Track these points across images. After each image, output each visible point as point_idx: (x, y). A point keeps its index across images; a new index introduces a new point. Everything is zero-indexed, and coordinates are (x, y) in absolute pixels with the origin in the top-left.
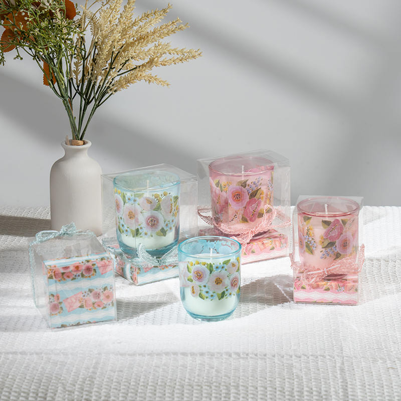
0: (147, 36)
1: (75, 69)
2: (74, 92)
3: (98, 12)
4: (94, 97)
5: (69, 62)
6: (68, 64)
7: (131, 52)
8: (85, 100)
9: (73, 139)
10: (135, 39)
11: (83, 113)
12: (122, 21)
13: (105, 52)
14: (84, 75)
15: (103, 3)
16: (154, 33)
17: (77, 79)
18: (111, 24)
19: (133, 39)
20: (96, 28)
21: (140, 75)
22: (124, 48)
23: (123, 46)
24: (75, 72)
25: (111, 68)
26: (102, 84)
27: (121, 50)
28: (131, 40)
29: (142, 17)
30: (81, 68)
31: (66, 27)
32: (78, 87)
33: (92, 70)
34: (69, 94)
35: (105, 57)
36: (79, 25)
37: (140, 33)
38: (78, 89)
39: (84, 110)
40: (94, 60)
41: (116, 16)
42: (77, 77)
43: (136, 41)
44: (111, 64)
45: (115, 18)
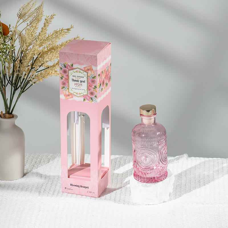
0: (57, 48)
1: (8, 66)
2: (7, 82)
3: (24, 30)
4: (20, 85)
5: (4, 64)
6: (4, 66)
7: (46, 58)
8: (14, 87)
9: (6, 113)
10: (49, 49)
11: (13, 96)
12: (40, 37)
13: (28, 58)
14: (14, 71)
15: (28, 24)
16: (62, 45)
17: (9, 72)
18: (32, 36)
19: (47, 49)
20: (23, 41)
21: (51, 73)
22: (41, 55)
23: (40, 53)
24: (8, 68)
25: (32, 68)
26: (25, 78)
27: (39, 56)
28: (46, 50)
29: (53, 33)
30: (12, 65)
31: (2, 44)
32: (10, 78)
33: (19, 67)
34: (4, 84)
35: (28, 61)
36: (11, 38)
37: (51, 45)
38: (10, 80)
39: (13, 94)
40: (21, 61)
41: (36, 31)
42: (9, 71)
43: (49, 50)
44: (32, 65)
45: (35, 32)
